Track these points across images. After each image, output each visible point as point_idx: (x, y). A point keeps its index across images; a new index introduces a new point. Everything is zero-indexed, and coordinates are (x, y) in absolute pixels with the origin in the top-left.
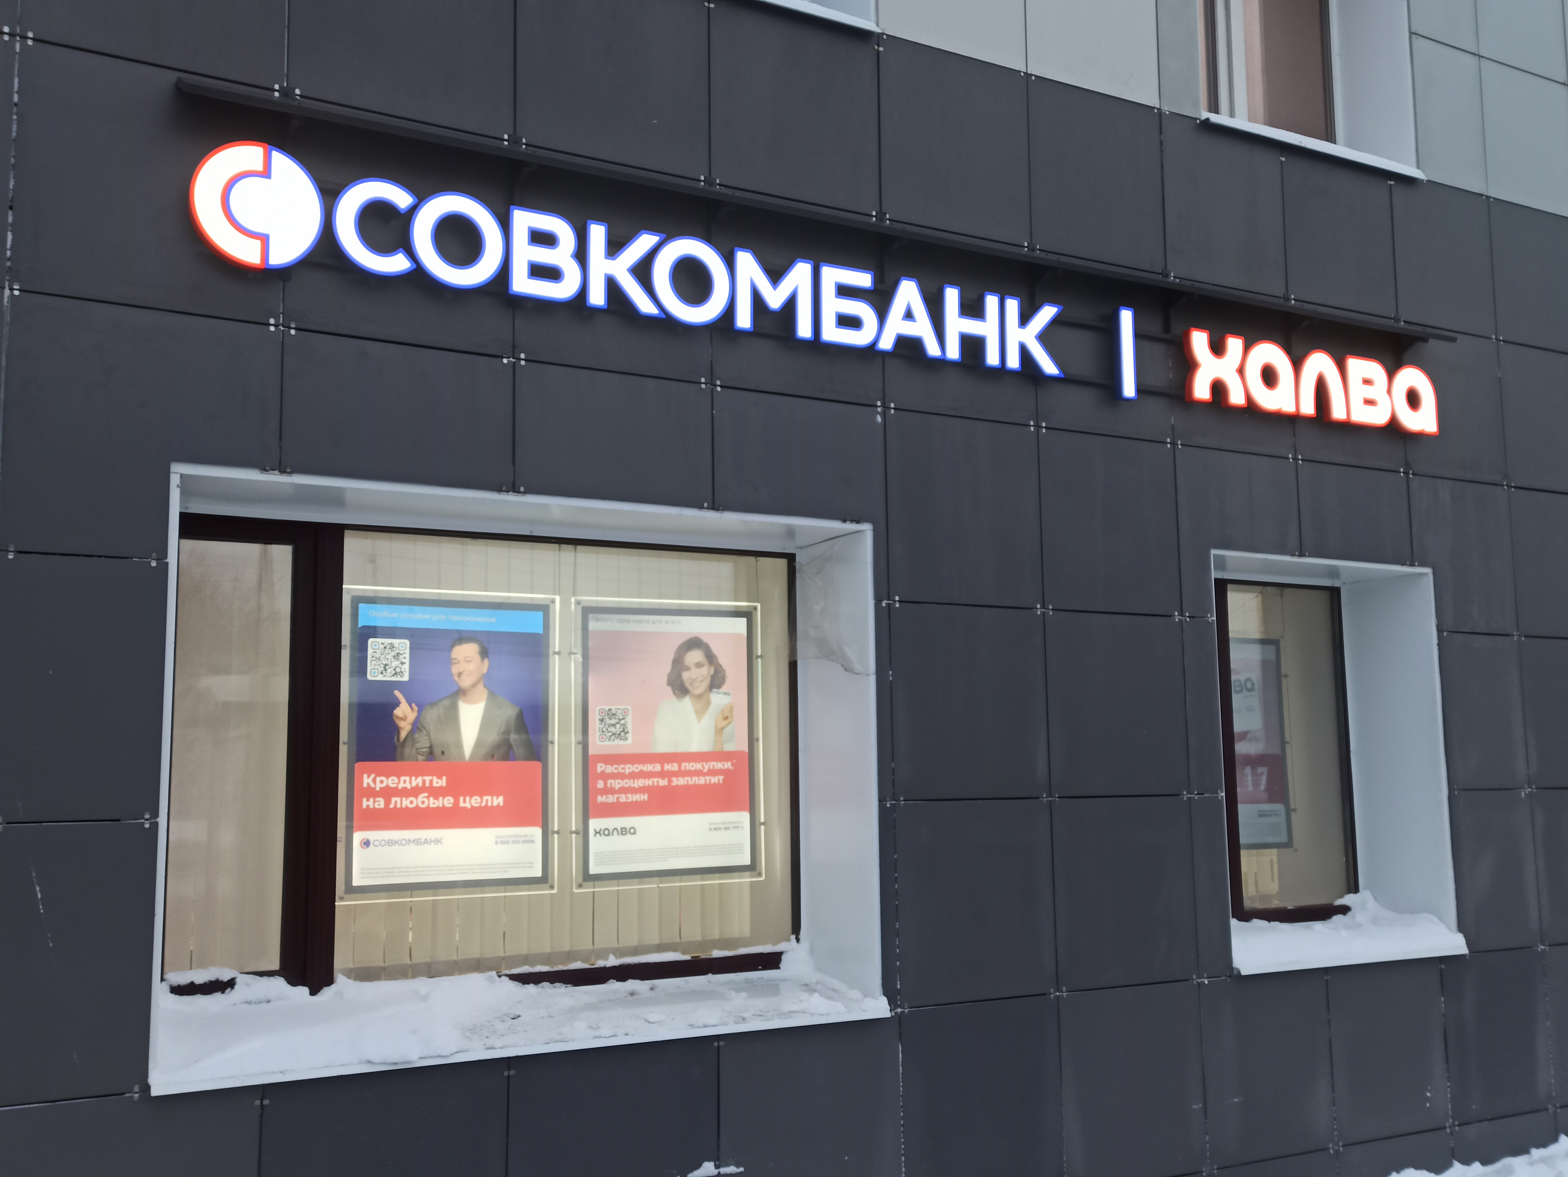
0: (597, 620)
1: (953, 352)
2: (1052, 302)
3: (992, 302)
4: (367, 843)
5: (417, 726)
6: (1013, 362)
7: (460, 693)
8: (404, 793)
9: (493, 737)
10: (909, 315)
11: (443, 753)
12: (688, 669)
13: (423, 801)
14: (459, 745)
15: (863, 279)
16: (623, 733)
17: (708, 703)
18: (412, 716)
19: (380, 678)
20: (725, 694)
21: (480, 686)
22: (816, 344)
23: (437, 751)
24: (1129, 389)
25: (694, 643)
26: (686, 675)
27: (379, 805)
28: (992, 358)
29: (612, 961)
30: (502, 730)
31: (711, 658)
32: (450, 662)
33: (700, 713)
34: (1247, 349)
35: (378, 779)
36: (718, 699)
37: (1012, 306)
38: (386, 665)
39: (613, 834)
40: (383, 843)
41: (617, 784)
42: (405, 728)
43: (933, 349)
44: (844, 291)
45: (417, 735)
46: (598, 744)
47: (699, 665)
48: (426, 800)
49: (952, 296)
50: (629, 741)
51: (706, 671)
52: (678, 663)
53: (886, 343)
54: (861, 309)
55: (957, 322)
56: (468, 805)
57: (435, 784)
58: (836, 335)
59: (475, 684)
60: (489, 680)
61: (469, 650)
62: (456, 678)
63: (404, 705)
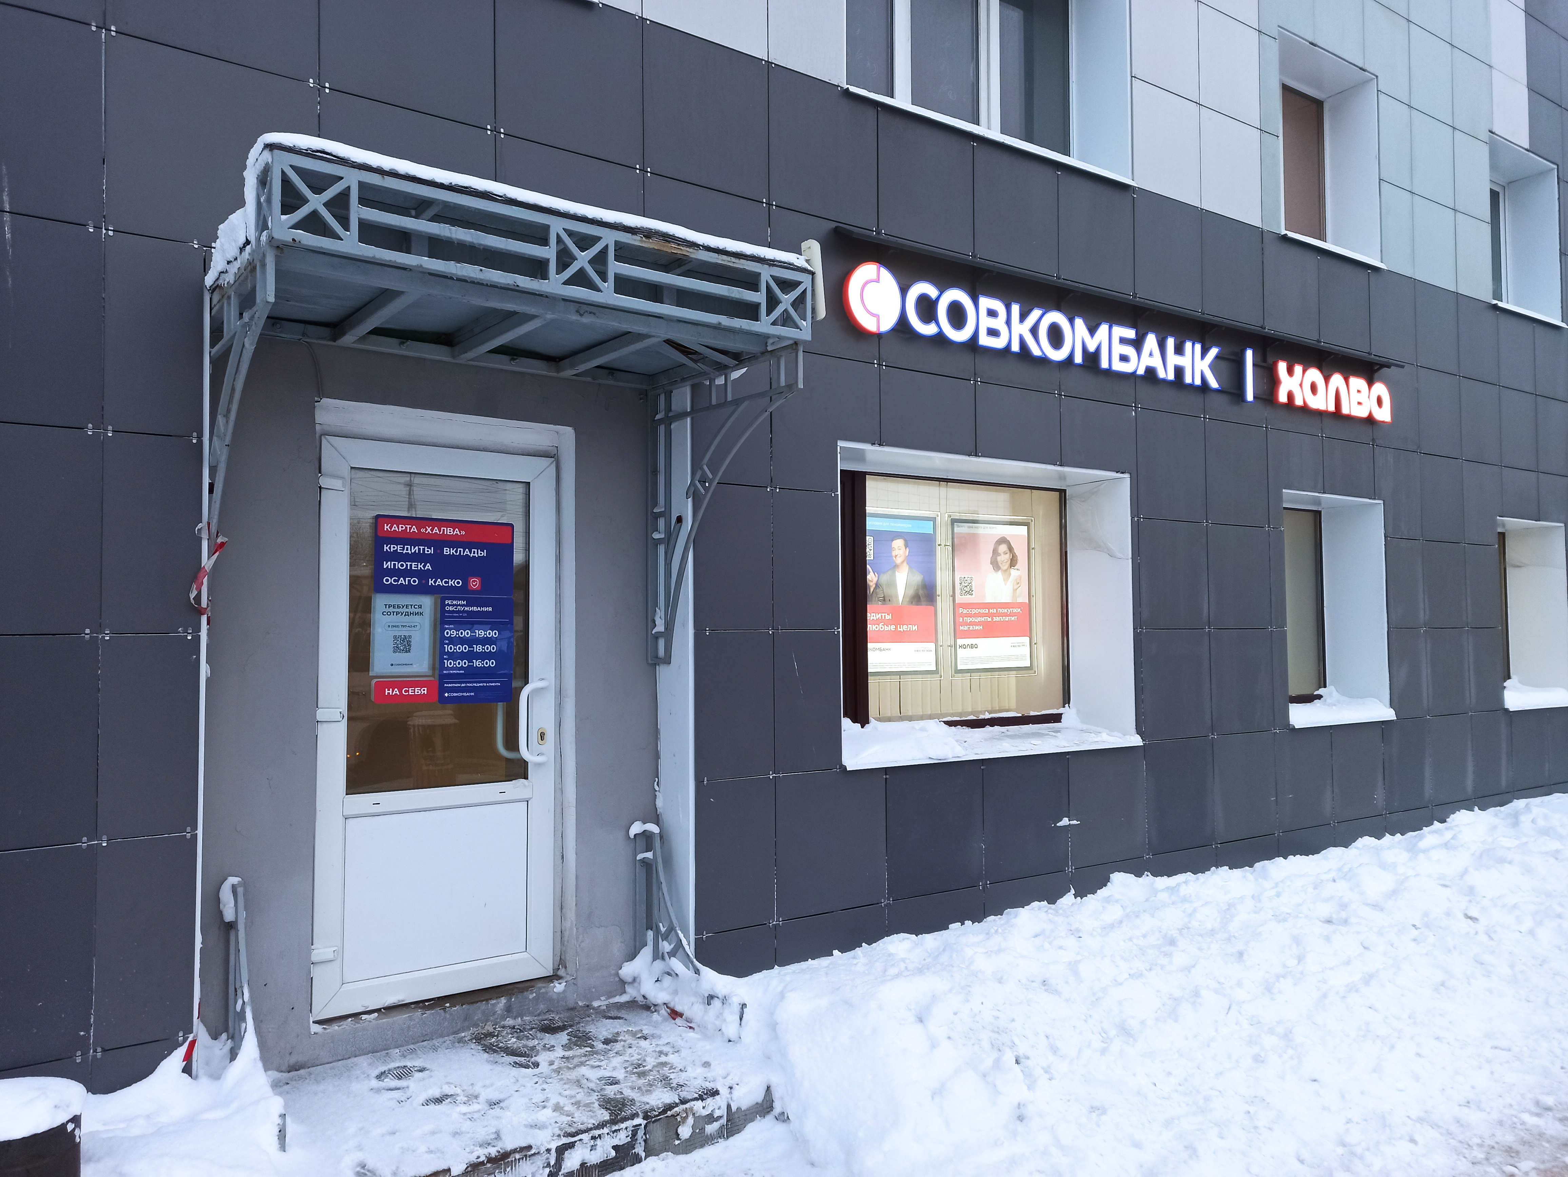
0: (958, 526)
1: (1171, 376)
2: (1217, 346)
3: (1188, 345)
5: (877, 585)
6: (1198, 382)
7: (896, 567)
9: (911, 592)
10: (1151, 354)
11: (890, 600)
12: (1000, 555)
14: (897, 596)
15: (1131, 334)
16: (970, 592)
17: (1010, 575)
18: (875, 579)
20: (1017, 570)
21: (905, 564)
22: (1109, 372)
23: (887, 599)
24: (1250, 397)
25: (1003, 540)
26: (999, 559)
28: (1188, 380)
29: (987, 716)
30: (915, 588)
31: (1011, 549)
32: (891, 549)
33: (1006, 580)
34: (1304, 371)
36: (1014, 572)
37: (1198, 347)
39: (968, 648)
41: (969, 620)
42: (872, 585)
43: (1161, 374)
44: (1123, 341)
45: (878, 590)
46: (959, 599)
47: (1005, 553)
49: (1171, 342)
50: (973, 596)
51: (1008, 557)
52: (995, 552)
53: (1141, 371)
54: (1130, 351)
55: (1173, 360)
56: (902, 630)
57: (887, 618)
58: (1119, 366)
59: (903, 562)
60: (909, 560)
61: (898, 543)
62: (894, 558)
63: (872, 573)
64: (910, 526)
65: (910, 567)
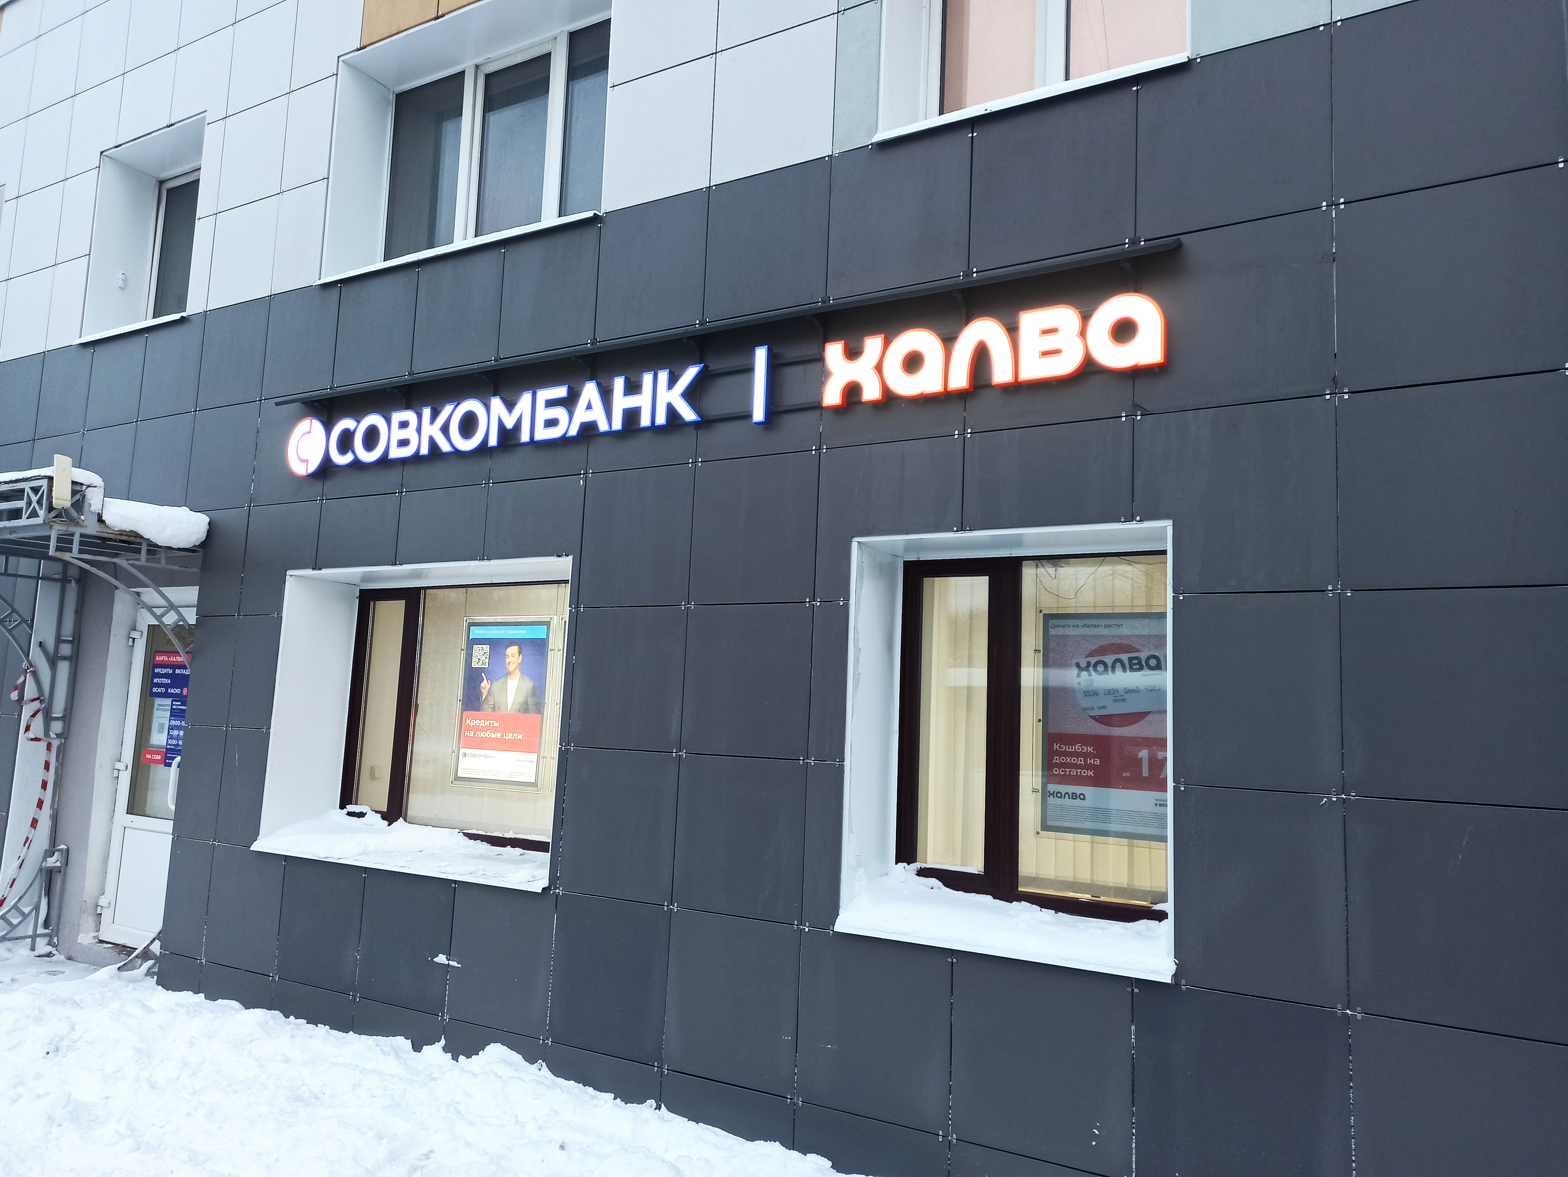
1: (617, 425)
2: (695, 363)
3: (647, 379)
4: (465, 755)
5: (489, 693)
6: (661, 420)
7: (508, 674)
8: (483, 729)
9: (521, 700)
10: (589, 407)
11: (499, 708)
13: (488, 734)
15: (561, 392)
18: (488, 687)
19: (477, 666)
21: (517, 670)
24: (758, 415)
27: (472, 735)
28: (645, 421)
30: (525, 696)
32: (505, 656)
35: (472, 721)
37: (663, 376)
38: (480, 659)
40: (471, 755)
42: (485, 692)
43: (603, 427)
44: (551, 403)
45: (489, 698)
48: (490, 733)
49: (618, 384)
53: (573, 432)
54: (560, 413)
55: (621, 402)
56: (507, 738)
57: (494, 725)
58: (543, 434)
59: (515, 669)
60: (522, 667)
61: (513, 650)
62: (507, 665)
63: (485, 681)
64: (525, 632)
65: (522, 673)
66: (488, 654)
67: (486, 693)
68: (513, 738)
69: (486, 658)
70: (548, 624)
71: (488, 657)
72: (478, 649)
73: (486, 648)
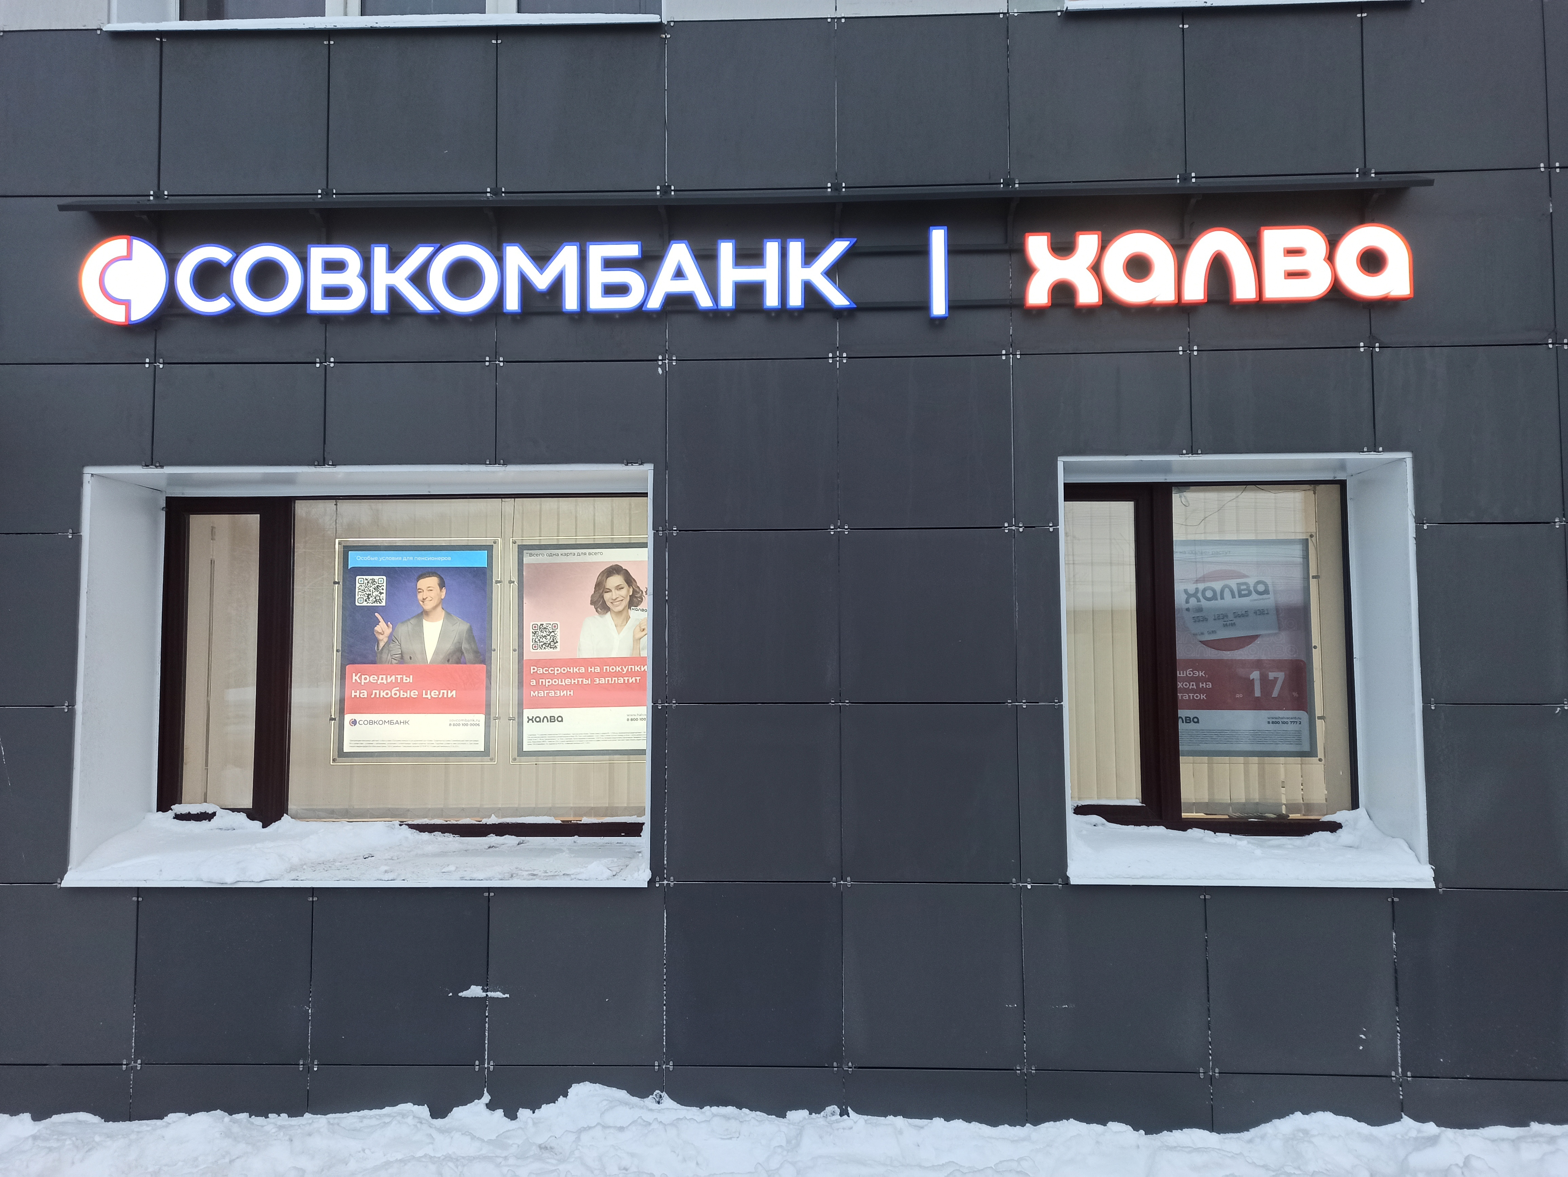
0: (531, 555)
1: (727, 300)
2: (843, 237)
3: (771, 247)
4: (354, 723)
5: (391, 639)
6: (796, 300)
7: (424, 614)
8: (383, 687)
9: (449, 646)
10: (679, 274)
11: (411, 658)
12: (609, 591)
13: (394, 692)
14: (423, 652)
15: (631, 250)
16: (552, 645)
17: (628, 618)
18: (388, 631)
19: (365, 604)
20: (642, 610)
21: (440, 608)
22: (584, 313)
23: (407, 657)
24: (939, 307)
25: (614, 569)
26: (607, 596)
27: (363, 695)
28: (772, 300)
30: (455, 641)
31: (629, 581)
32: (416, 591)
33: (621, 627)
34: (1105, 243)
35: (363, 677)
36: (633, 613)
37: (795, 247)
38: (369, 595)
39: (543, 722)
40: (366, 722)
41: (546, 682)
42: (383, 639)
43: (704, 301)
44: (613, 263)
45: (391, 645)
46: (530, 653)
47: (619, 587)
48: (397, 692)
49: (726, 250)
50: (558, 649)
51: (623, 593)
53: (655, 303)
54: (631, 278)
55: (731, 273)
56: (429, 696)
57: (404, 681)
58: (602, 303)
59: (435, 608)
61: (431, 582)
62: (421, 603)
63: (382, 623)
64: (449, 559)
65: (447, 613)
66: (385, 588)
67: (386, 640)
68: (440, 696)
69: (381, 593)
70: (489, 548)
71: (384, 591)
72: (366, 581)
73: (381, 580)
